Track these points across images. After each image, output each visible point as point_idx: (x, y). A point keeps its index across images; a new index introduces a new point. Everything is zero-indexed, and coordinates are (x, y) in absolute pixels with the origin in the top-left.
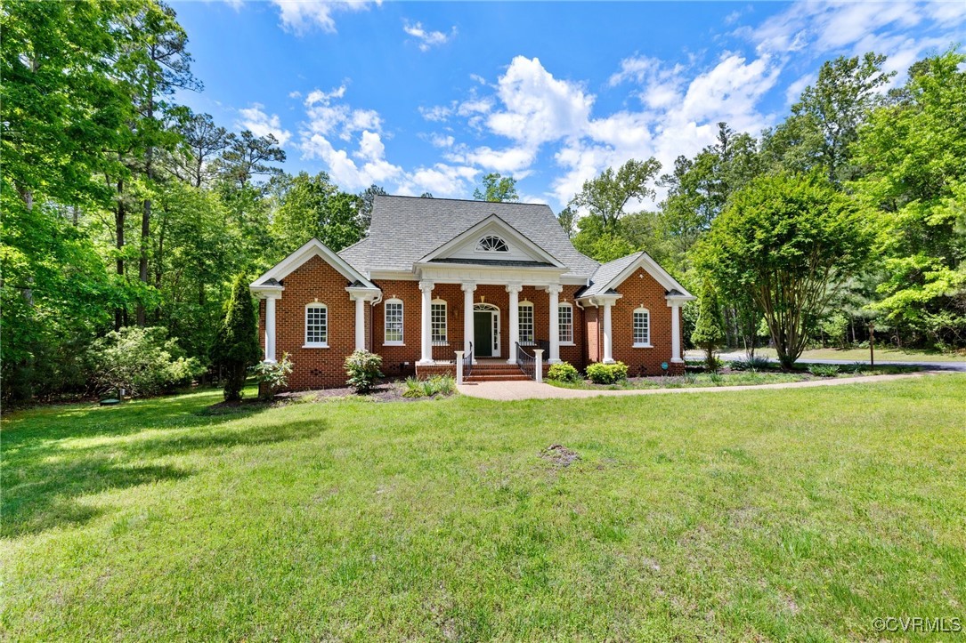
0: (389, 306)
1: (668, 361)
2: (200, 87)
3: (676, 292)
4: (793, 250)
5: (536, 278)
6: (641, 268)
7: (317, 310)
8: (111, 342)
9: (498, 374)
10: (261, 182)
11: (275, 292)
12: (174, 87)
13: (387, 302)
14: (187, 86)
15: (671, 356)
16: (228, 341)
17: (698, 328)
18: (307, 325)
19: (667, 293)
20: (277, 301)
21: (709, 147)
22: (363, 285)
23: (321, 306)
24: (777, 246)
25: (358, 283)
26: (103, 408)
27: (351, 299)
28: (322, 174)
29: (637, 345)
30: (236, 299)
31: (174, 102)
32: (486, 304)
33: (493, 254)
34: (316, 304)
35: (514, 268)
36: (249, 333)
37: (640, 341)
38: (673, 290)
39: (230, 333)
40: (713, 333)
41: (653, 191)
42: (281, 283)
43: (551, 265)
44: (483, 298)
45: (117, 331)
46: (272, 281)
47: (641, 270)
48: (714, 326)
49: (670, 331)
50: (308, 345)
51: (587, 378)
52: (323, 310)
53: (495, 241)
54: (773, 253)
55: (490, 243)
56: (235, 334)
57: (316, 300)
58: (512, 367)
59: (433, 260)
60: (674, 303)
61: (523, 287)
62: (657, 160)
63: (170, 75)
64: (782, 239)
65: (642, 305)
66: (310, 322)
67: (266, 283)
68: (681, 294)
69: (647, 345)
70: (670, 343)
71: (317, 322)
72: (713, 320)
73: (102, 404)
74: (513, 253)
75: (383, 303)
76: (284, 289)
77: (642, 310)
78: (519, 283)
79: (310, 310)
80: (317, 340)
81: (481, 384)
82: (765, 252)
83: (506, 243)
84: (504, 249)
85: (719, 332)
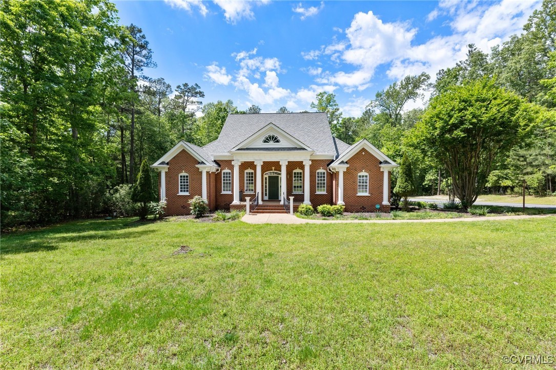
0: (224, 173)
1: (381, 204)
2: (155, 65)
3: (386, 162)
4: (460, 133)
5: (295, 157)
6: (363, 149)
7: (184, 177)
8: (117, 191)
9: (272, 210)
10: (193, 109)
11: (164, 168)
12: (143, 68)
13: (223, 171)
14: (149, 66)
15: (382, 200)
16: (138, 192)
17: (398, 184)
18: (180, 184)
19: (381, 163)
20: (166, 172)
21: (460, 62)
22: (205, 164)
23: (186, 174)
24: (450, 131)
25: (203, 163)
26: (105, 221)
27: (200, 171)
28: (229, 101)
29: (359, 194)
30: (142, 172)
31: (143, 75)
32: (275, 171)
33: (271, 144)
34: (184, 174)
35: (282, 152)
36: (148, 188)
37: (363, 192)
38: (384, 161)
39: (139, 188)
40: (405, 187)
41: (423, 94)
42: (168, 164)
43: (304, 149)
44: (273, 168)
45: (119, 186)
46: (163, 163)
47: (363, 150)
48: (406, 183)
49: (382, 186)
50: (180, 194)
51: (318, 213)
52: (187, 177)
53: (273, 137)
54: (447, 135)
55: (270, 139)
56: (141, 189)
57: (183, 171)
58: (281, 206)
59: (238, 150)
60: (385, 169)
61: (288, 162)
62: (427, 74)
63: (142, 61)
64: (455, 126)
65: (364, 171)
66: (181, 182)
67: (160, 164)
68: (389, 163)
69: (367, 194)
70: (382, 193)
71: (184, 182)
72: (406, 179)
73: (105, 219)
74: (283, 143)
75: (221, 172)
76: (168, 166)
77: (363, 173)
78: (286, 160)
79: (181, 177)
80: (184, 191)
81: (259, 215)
82: (442, 135)
83: (279, 138)
84: (278, 141)
85: (410, 187)
